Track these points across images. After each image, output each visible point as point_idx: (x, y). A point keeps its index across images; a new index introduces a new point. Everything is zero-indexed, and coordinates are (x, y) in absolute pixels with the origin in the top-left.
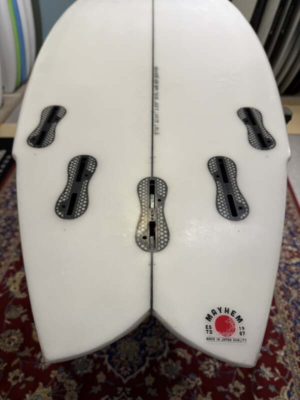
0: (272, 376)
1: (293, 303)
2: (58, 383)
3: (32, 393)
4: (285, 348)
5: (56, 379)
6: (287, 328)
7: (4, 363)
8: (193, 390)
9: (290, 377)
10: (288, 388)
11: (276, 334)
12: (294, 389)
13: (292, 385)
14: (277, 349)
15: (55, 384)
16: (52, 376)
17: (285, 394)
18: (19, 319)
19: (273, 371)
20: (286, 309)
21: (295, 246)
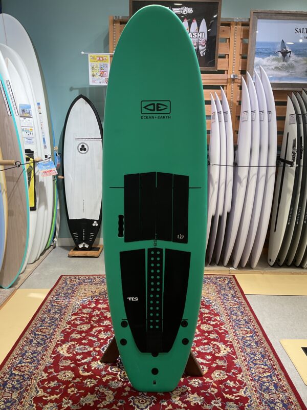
0: (234, 385)
1: (247, 354)
2: (100, 392)
3: (84, 397)
4: (242, 373)
5: (98, 390)
6: (244, 365)
7: (63, 385)
8: (185, 392)
9: (245, 385)
10: (244, 390)
11: (237, 367)
12: (248, 390)
13: (247, 388)
14: (237, 374)
15: (98, 393)
16: (96, 389)
17: (243, 392)
18: (69, 366)
19: (235, 383)
20: (243, 356)
21: (249, 328)
